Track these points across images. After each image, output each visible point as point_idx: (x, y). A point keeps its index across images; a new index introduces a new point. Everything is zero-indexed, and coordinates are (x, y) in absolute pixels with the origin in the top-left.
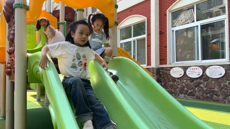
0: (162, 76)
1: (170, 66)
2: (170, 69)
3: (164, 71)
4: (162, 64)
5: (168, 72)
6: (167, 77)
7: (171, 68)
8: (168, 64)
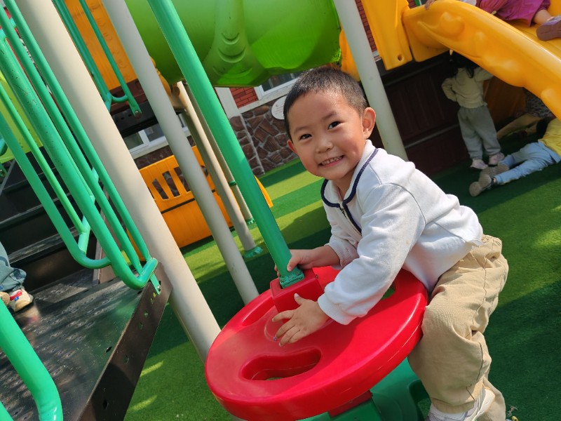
0: (254, 131)
1: (267, 101)
2: (268, 107)
3: (254, 117)
4: (243, 105)
5: (264, 116)
6: (268, 125)
7: (271, 104)
8: (259, 98)
